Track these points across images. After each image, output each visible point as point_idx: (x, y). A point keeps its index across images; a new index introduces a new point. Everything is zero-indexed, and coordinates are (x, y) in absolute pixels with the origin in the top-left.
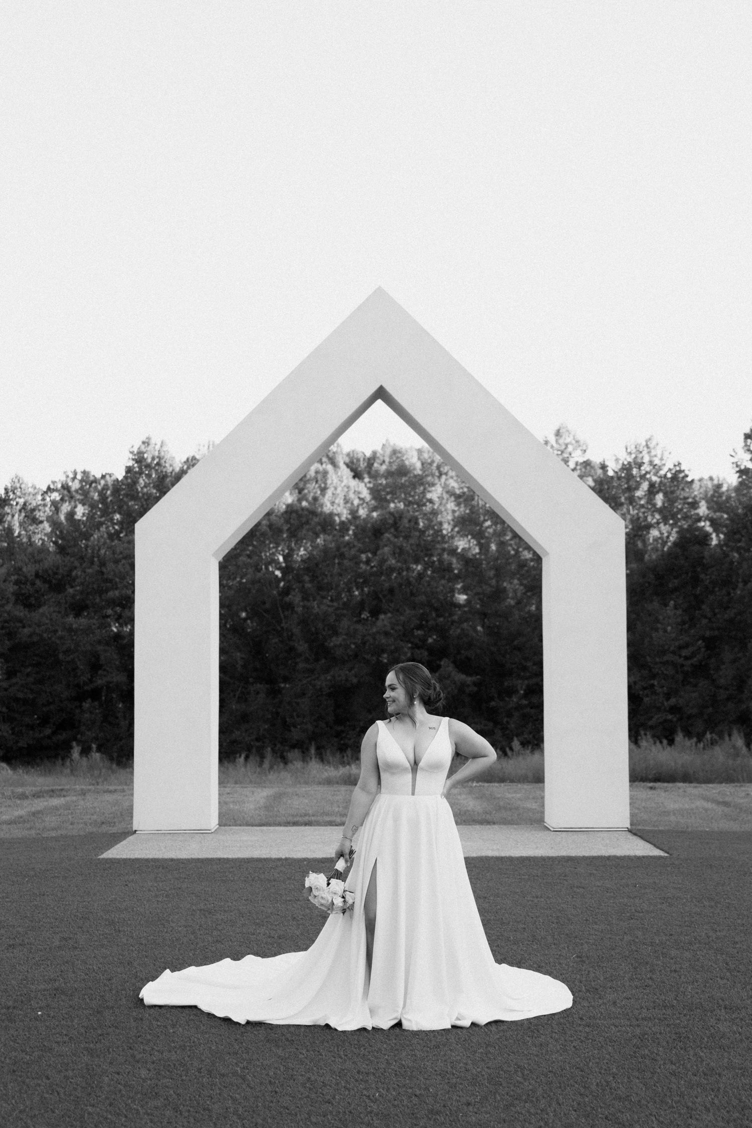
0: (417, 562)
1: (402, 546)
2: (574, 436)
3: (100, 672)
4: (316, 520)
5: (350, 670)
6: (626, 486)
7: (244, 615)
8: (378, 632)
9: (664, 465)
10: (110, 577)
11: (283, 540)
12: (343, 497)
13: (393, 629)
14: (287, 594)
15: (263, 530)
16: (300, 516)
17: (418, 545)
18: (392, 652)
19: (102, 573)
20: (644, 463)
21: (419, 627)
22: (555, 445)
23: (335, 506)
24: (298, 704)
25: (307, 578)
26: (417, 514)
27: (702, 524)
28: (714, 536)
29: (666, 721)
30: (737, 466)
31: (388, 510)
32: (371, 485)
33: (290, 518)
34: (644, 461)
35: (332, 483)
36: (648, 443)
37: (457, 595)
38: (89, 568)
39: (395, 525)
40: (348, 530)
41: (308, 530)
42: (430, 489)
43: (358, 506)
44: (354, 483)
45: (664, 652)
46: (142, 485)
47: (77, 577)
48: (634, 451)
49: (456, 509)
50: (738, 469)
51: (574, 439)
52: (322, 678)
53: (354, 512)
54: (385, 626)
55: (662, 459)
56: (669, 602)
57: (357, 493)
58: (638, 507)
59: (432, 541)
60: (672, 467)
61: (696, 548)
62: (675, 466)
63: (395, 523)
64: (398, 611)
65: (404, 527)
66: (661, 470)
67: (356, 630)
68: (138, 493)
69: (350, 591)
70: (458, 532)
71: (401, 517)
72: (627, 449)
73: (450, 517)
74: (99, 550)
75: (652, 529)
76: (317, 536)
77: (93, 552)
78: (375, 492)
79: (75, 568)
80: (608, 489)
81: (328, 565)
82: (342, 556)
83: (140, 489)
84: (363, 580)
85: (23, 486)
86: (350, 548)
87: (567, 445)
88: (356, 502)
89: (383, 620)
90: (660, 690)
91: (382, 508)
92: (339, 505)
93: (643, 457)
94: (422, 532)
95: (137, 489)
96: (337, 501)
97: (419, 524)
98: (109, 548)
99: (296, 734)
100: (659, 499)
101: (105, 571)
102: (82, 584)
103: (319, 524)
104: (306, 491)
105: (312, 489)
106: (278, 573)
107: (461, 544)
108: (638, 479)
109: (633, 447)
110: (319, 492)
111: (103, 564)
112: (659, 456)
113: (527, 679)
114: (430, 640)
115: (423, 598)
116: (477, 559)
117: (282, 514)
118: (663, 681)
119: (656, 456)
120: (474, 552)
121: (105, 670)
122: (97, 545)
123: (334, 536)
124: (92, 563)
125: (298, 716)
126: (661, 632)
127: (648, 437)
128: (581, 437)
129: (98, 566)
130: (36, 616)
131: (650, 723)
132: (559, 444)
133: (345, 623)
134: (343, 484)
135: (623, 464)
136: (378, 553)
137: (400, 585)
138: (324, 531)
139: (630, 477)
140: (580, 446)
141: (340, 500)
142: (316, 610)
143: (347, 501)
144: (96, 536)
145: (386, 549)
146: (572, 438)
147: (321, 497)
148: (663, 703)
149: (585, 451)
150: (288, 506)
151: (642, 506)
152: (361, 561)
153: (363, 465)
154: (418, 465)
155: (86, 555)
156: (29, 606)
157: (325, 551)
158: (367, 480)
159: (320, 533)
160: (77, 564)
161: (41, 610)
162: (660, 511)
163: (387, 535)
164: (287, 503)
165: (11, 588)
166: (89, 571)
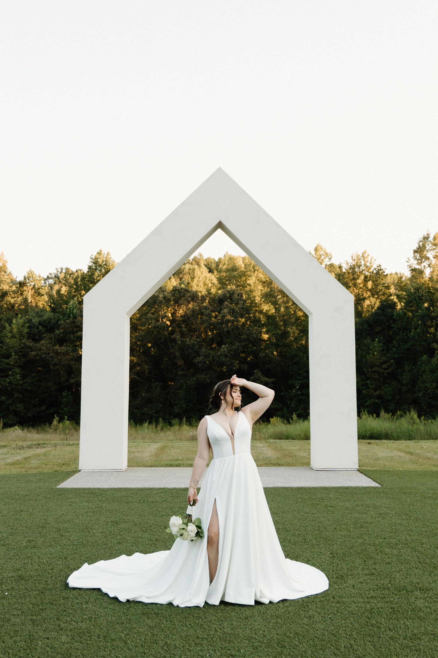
0: (242, 317)
1: (234, 309)
2: (325, 251)
3: (72, 376)
4: (189, 294)
5: (206, 375)
6: (352, 277)
7: (150, 345)
8: (221, 355)
9: (372, 266)
10: (79, 324)
11: (171, 305)
12: (203, 283)
13: (229, 353)
14: (173, 334)
15: (160, 300)
16: (180, 292)
17: (243, 308)
18: (229, 365)
19: (75, 322)
20: (361, 265)
21: (243, 352)
22: (314, 255)
23: (199, 287)
24: (178, 393)
25: (183, 326)
26: (242, 291)
27: (392, 297)
28: (399, 304)
29: (375, 403)
30: (410, 267)
31: (227, 289)
32: (218, 276)
33: (175, 294)
34: (362, 264)
35: (197, 275)
36: (364, 255)
37: (263, 335)
38: (68, 319)
39: (230, 297)
40: (205, 300)
41: (184, 300)
42: (249, 278)
43: (211, 287)
44: (209, 275)
45: (373, 366)
46: (97, 276)
47: (61, 324)
48: (356, 259)
49: (263, 289)
50: (411, 269)
51: (325, 252)
52: (191, 379)
53: (209, 291)
54: (225, 351)
55: (371, 263)
56: (376, 339)
57: (210, 280)
58: (358, 288)
59: (250, 306)
60: (376, 267)
61: (390, 310)
62: (378, 267)
63: (230, 296)
64: (231, 343)
65: (235, 298)
66: (370, 269)
67: (209, 353)
68: (94, 280)
69: (206, 332)
70: (264, 301)
71: (233, 293)
72: (352, 258)
73: (259, 293)
74: (73, 310)
75: (366, 300)
76: (189, 303)
77: (70, 311)
78: (220, 280)
79: (60, 319)
80: (343, 279)
81: (195, 319)
82: (202, 314)
83: (95, 278)
84: (213, 327)
85: (33, 276)
86: (206, 310)
87: (321, 256)
88: (210, 285)
89: (224, 348)
90: (371, 386)
91: (223, 288)
92: (201, 287)
93: (361, 262)
94: (245, 301)
95: (94, 278)
96: (200, 285)
97: (243, 297)
98: (79, 309)
99: (176, 410)
100: (370, 284)
101: (76, 321)
102: (64, 328)
103: (189, 296)
104: (184, 279)
105: (187, 278)
106: (168, 323)
107: (265, 307)
108: (359, 274)
109: (356, 257)
110: (190, 280)
111: (75, 318)
112: (369, 262)
113: (301, 380)
114: (249, 359)
115: (245, 336)
116: (273, 316)
117: (171, 291)
118: (373, 382)
119: (368, 261)
120: (272, 312)
121: (75, 375)
122: (72, 307)
123: (198, 303)
124: (69, 317)
125: (178, 400)
126: (371, 355)
127: (363, 251)
128: (328, 251)
129: (73, 319)
130: (38, 345)
131: (366, 404)
132: (317, 255)
133: (203, 350)
134: (203, 276)
135: (351, 266)
136: (222, 312)
137: (233, 329)
138: (193, 300)
139: (354, 273)
140: (328, 256)
142: (188, 343)
143: (205, 284)
144: (72, 303)
145: (226, 310)
146: (324, 252)
147: (191, 282)
148: (373, 393)
149: (330, 259)
150: (174, 287)
151: (361, 288)
152: (213, 317)
153: (214, 266)
154: (243, 266)
155: (66, 313)
156: (36, 340)
157: (193, 311)
158: (216, 273)
159: (191, 301)
160: (61, 317)
161: (41, 342)
162: (370, 290)
163: (226, 303)
164: (173, 285)
165: (26, 330)
166: (68, 321)
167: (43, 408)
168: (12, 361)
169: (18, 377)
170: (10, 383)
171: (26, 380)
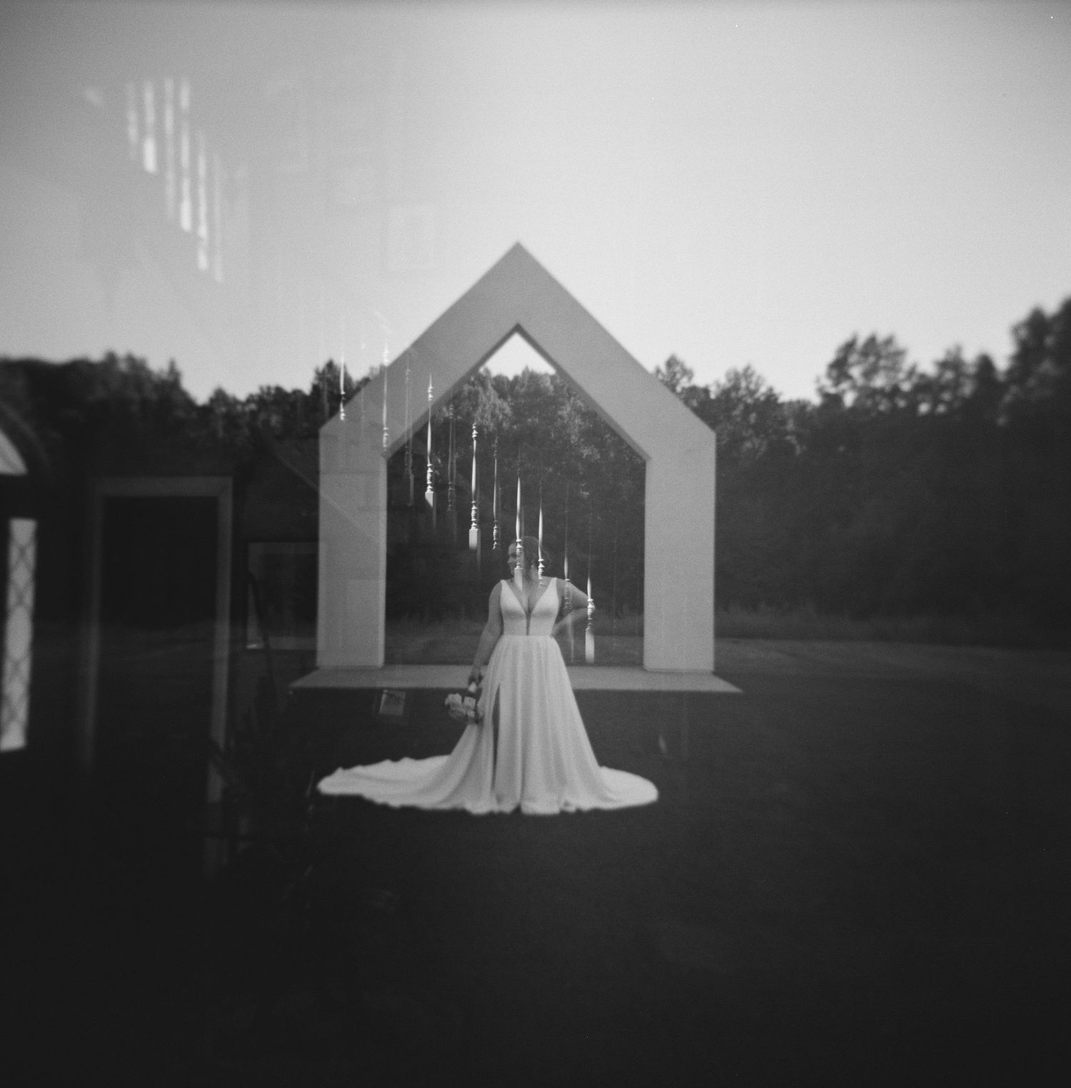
0: (549, 465)
1: (537, 453)
2: (682, 366)
6: (726, 407)
9: (759, 390)
12: (491, 413)
17: (550, 452)
20: (741, 388)
22: (666, 373)
25: (461, 477)
26: (549, 427)
27: (788, 438)
28: (798, 448)
31: (526, 424)
32: (513, 404)
35: (482, 401)
36: (747, 372)
37: (581, 492)
39: (531, 436)
40: (494, 439)
42: (561, 408)
43: (503, 419)
44: (499, 402)
48: (734, 378)
49: (582, 423)
50: (822, 392)
51: (682, 368)
53: (499, 425)
55: (757, 385)
57: (502, 410)
58: (734, 424)
59: (562, 449)
60: (765, 391)
62: (768, 390)
63: (531, 434)
65: (539, 437)
66: (756, 394)
70: (583, 443)
71: (536, 430)
72: (727, 376)
73: (576, 430)
75: (746, 441)
78: (515, 409)
80: (708, 410)
87: (676, 373)
88: (501, 417)
91: (521, 422)
92: (487, 420)
93: (740, 383)
94: (554, 442)
96: (486, 416)
97: (551, 435)
100: (753, 418)
104: (461, 408)
105: (466, 405)
106: (437, 472)
107: (586, 452)
108: (736, 402)
109: (733, 374)
110: (471, 408)
112: (755, 383)
116: (598, 464)
117: (441, 425)
119: (751, 382)
120: (596, 458)
127: (746, 367)
128: (688, 365)
132: (669, 372)
134: (490, 403)
135: (724, 389)
139: (729, 400)
140: (686, 374)
141: (488, 415)
143: (493, 415)
146: (680, 368)
147: (473, 412)
149: (691, 378)
150: (445, 419)
151: (738, 423)
153: (506, 388)
154: (551, 388)
158: (509, 399)
162: (754, 427)
163: (524, 443)
164: (444, 416)
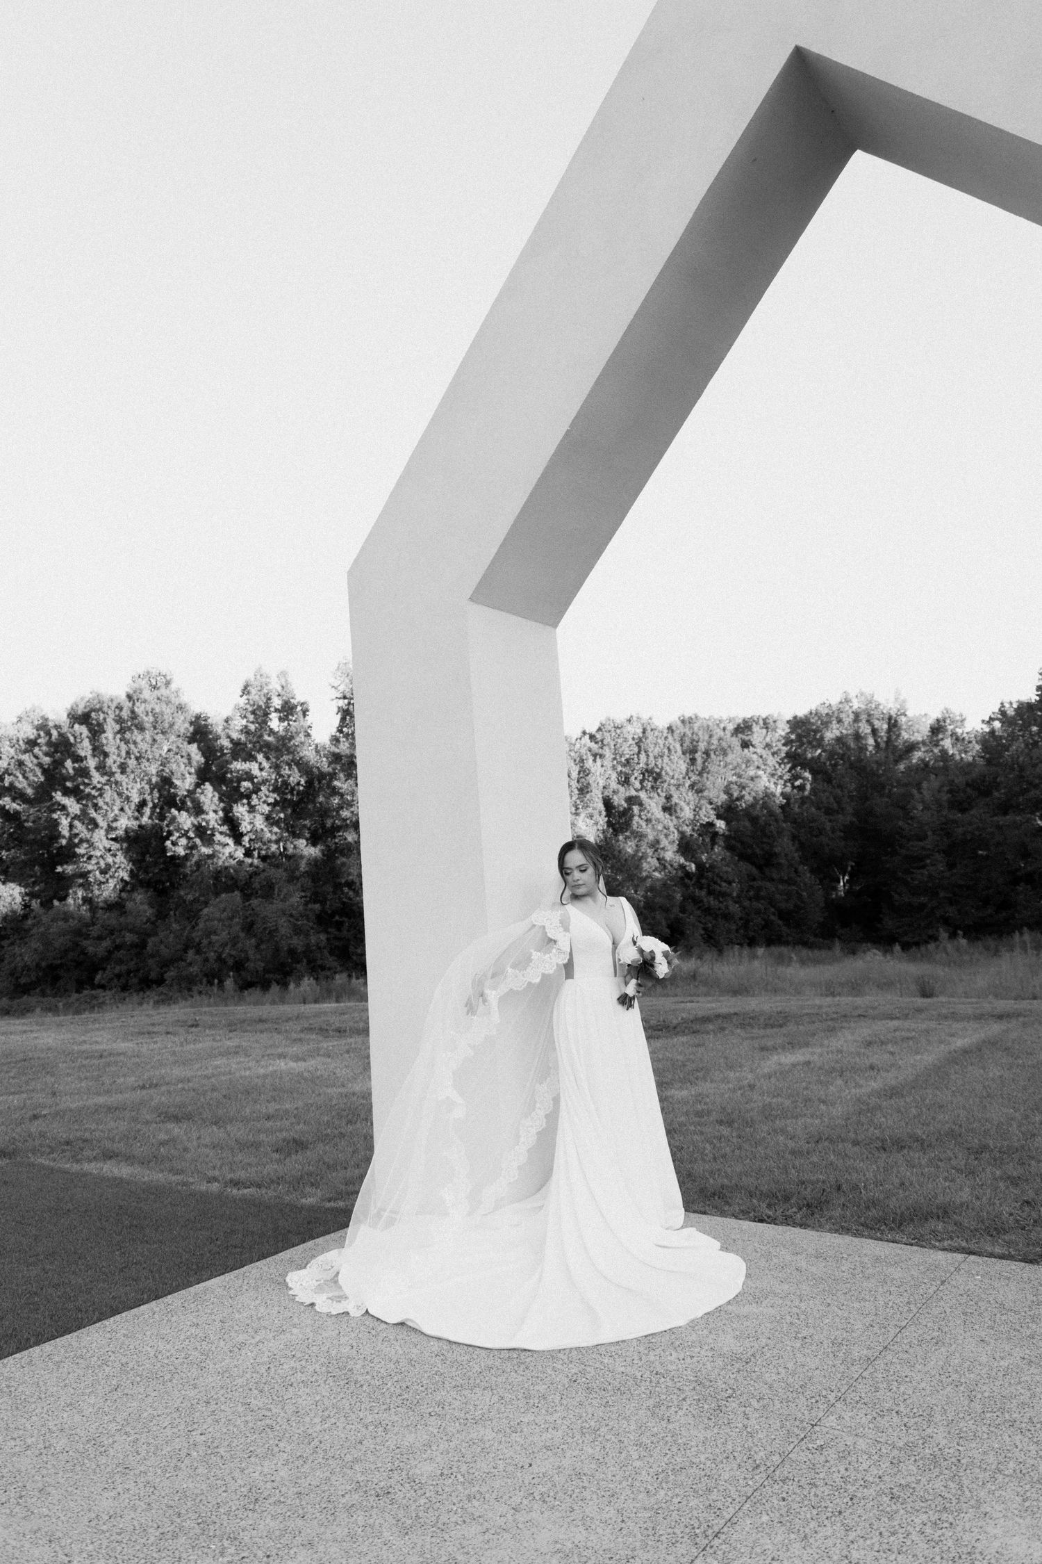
47: (1001, 782)
74: (1018, 757)
79: (1000, 775)
85: (951, 715)
98: (1028, 755)
102: (1006, 787)
111: (1022, 769)
124: (1012, 769)
130: (968, 817)
156: (963, 811)
160: (1001, 771)
161: (972, 812)
165: (945, 797)
166: (1011, 776)
167: (989, 911)
168: (928, 843)
169: (941, 867)
170: (930, 876)
171: (955, 871)
